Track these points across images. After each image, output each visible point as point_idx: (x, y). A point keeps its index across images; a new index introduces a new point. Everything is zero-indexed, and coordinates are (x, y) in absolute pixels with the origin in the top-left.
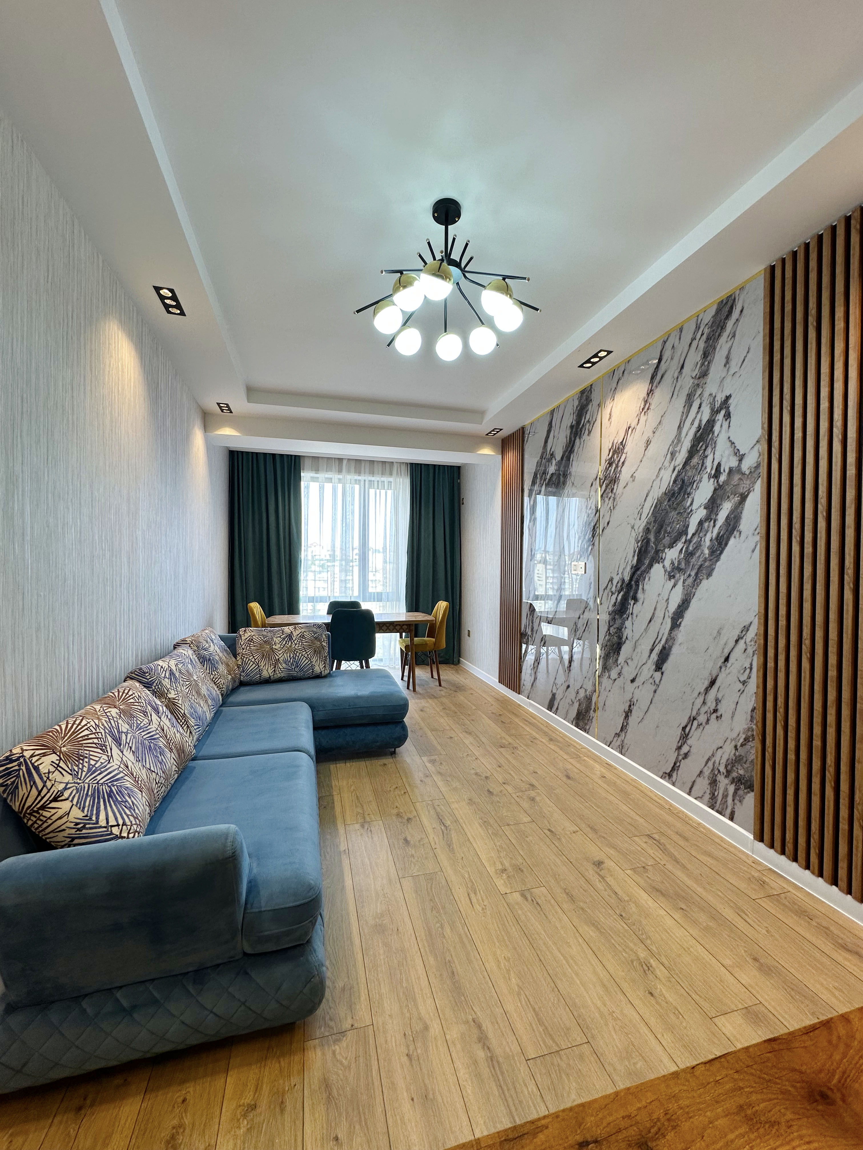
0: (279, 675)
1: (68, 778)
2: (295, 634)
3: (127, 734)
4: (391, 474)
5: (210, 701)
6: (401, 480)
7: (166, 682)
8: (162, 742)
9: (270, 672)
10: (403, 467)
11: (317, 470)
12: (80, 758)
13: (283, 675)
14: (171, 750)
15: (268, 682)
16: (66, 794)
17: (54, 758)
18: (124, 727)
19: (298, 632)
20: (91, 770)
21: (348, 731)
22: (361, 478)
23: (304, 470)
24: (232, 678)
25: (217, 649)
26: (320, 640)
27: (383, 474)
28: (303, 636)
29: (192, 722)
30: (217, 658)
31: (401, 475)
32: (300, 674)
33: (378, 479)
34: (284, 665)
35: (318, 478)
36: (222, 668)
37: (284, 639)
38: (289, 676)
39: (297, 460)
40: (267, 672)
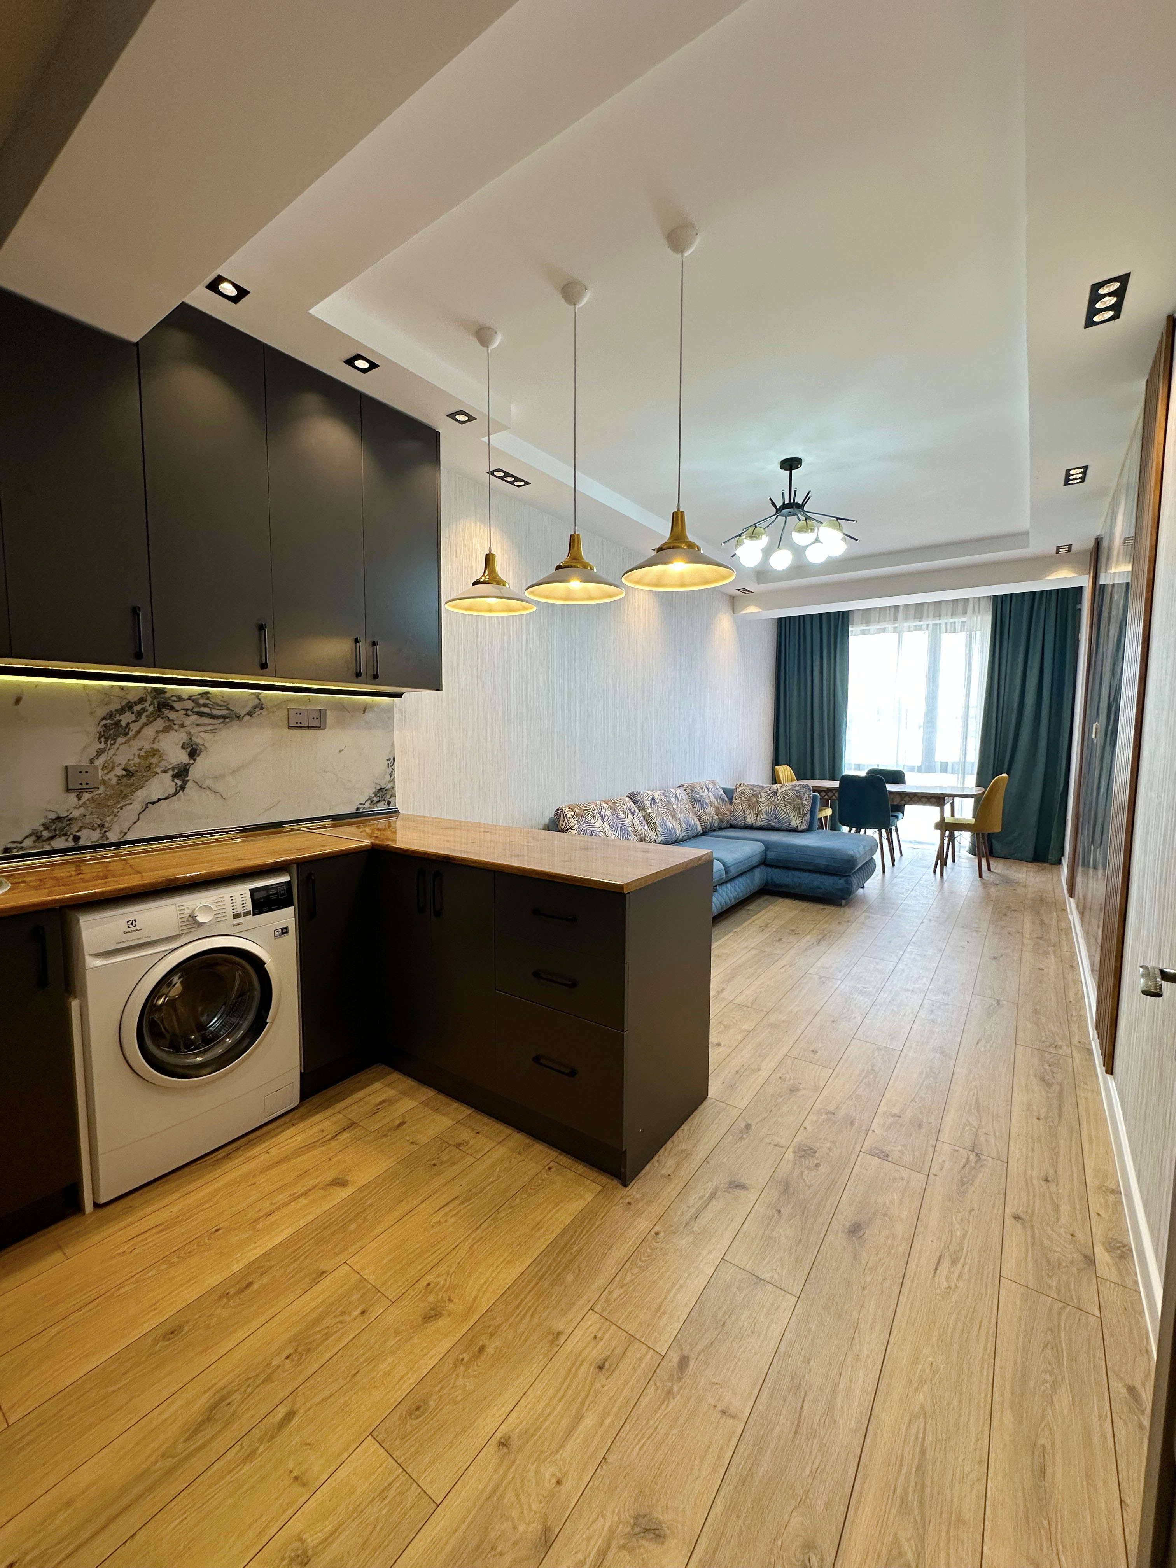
0: (760, 823)
1: (576, 822)
2: (780, 791)
3: (609, 817)
4: (965, 613)
5: (683, 825)
6: (979, 618)
7: (648, 803)
8: (630, 829)
9: (753, 819)
10: (983, 603)
11: (868, 623)
12: (582, 817)
13: (762, 824)
14: (636, 836)
15: (751, 828)
16: (575, 828)
17: (573, 813)
18: (609, 814)
19: (783, 790)
20: (586, 823)
21: (797, 873)
22: (924, 623)
23: (853, 624)
24: (719, 818)
25: (711, 795)
26: (801, 799)
27: (953, 614)
28: (786, 794)
29: (660, 829)
30: (708, 801)
31: (979, 612)
32: (778, 826)
33: (946, 621)
34: (765, 816)
35: (869, 630)
36: (710, 810)
37: (769, 794)
38: (768, 825)
39: (845, 616)
40: (751, 819)
